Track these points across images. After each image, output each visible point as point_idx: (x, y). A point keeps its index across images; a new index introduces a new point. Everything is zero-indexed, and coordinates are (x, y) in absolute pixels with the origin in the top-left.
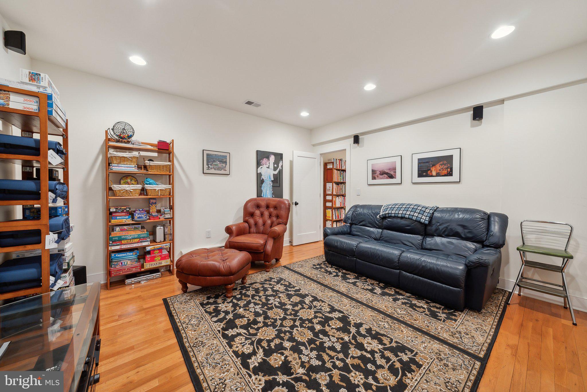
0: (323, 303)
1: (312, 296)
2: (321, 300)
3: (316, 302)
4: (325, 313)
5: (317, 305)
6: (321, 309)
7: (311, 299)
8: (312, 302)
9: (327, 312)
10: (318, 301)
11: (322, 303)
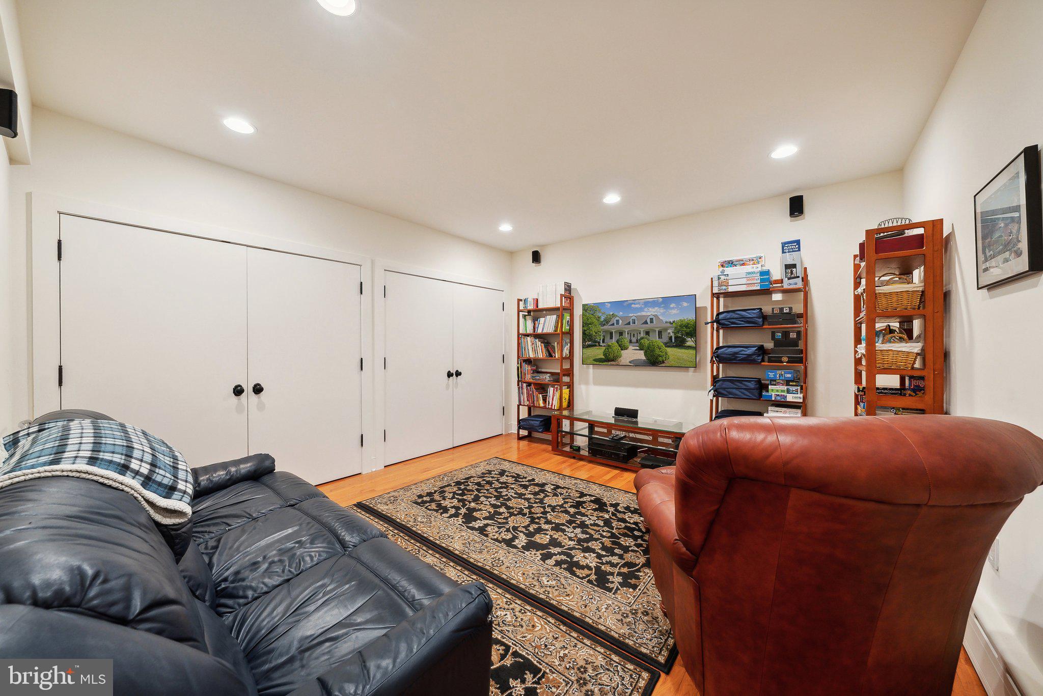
0: (495, 537)
1: (515, 547)
2: (500, 542)
3: (508, 537)
4: (493, 523)
5: (506, 533)
6: (499, 528)
7: (516, 542)
8: (515, 538)
9: (491, 525)
10: (504, 540)
11: (497, 538)
